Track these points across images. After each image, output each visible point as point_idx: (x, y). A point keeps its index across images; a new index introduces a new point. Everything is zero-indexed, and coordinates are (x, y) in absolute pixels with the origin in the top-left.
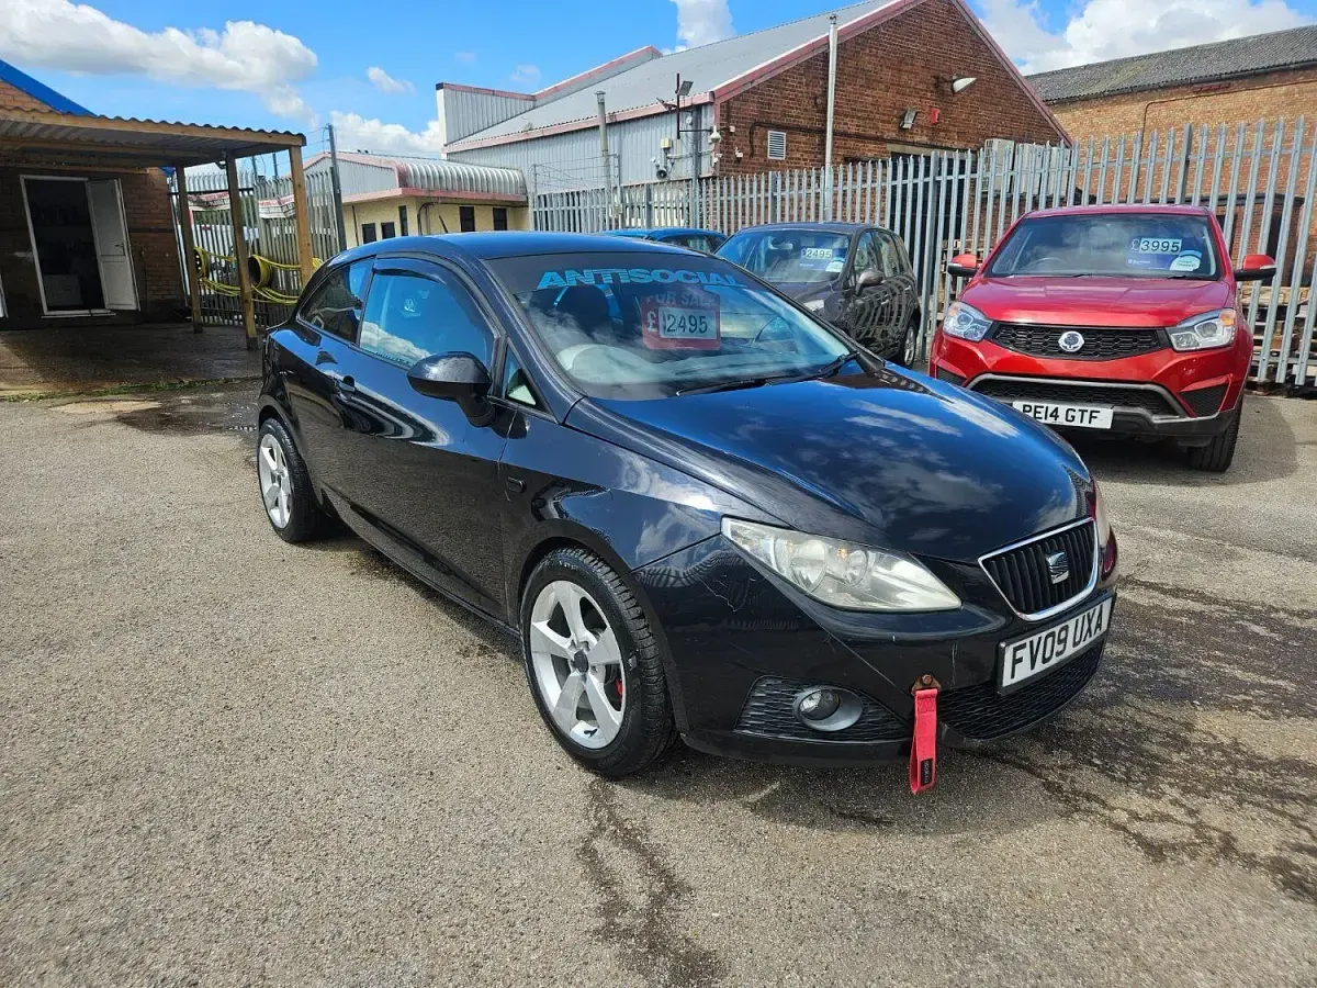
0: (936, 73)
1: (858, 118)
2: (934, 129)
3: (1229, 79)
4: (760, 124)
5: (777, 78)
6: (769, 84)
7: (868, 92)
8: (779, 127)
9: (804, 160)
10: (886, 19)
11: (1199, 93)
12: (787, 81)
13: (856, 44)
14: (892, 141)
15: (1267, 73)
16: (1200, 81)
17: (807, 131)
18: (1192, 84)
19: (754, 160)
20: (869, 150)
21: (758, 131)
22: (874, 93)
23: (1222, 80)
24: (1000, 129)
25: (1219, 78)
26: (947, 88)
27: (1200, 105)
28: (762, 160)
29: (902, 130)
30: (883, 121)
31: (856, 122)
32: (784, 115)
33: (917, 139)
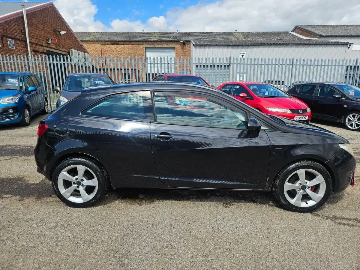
0: (54, 28)
1: (35, 38)
2: (56, 44)
3: (119, 41)
4: (4, 36)
5: (8, 21)
6: (5, 23)
7: (37, 31)
8: (11, 38)
9: (21, 49)
10: (37, 10)
11: (113, 44)
12: (11, 23)
13: (31, 15)
14: (46, 47)
15: (126, 41)
16: (113, 41)
17: (21, 40)
18: (111, 41)
19: (4, 48)
20: (40, 49)
21: (4, 38)
22: (38, 31)
23: (117, 41)
24: (72, 47)
25: (116, 41)
26: (58, 33)
27: (114, 46)
28: (7, 48)
29: (48, 43)
30: (42, 40)
31: (34, 39)
32: (12, 33)
33: (52, 47)
